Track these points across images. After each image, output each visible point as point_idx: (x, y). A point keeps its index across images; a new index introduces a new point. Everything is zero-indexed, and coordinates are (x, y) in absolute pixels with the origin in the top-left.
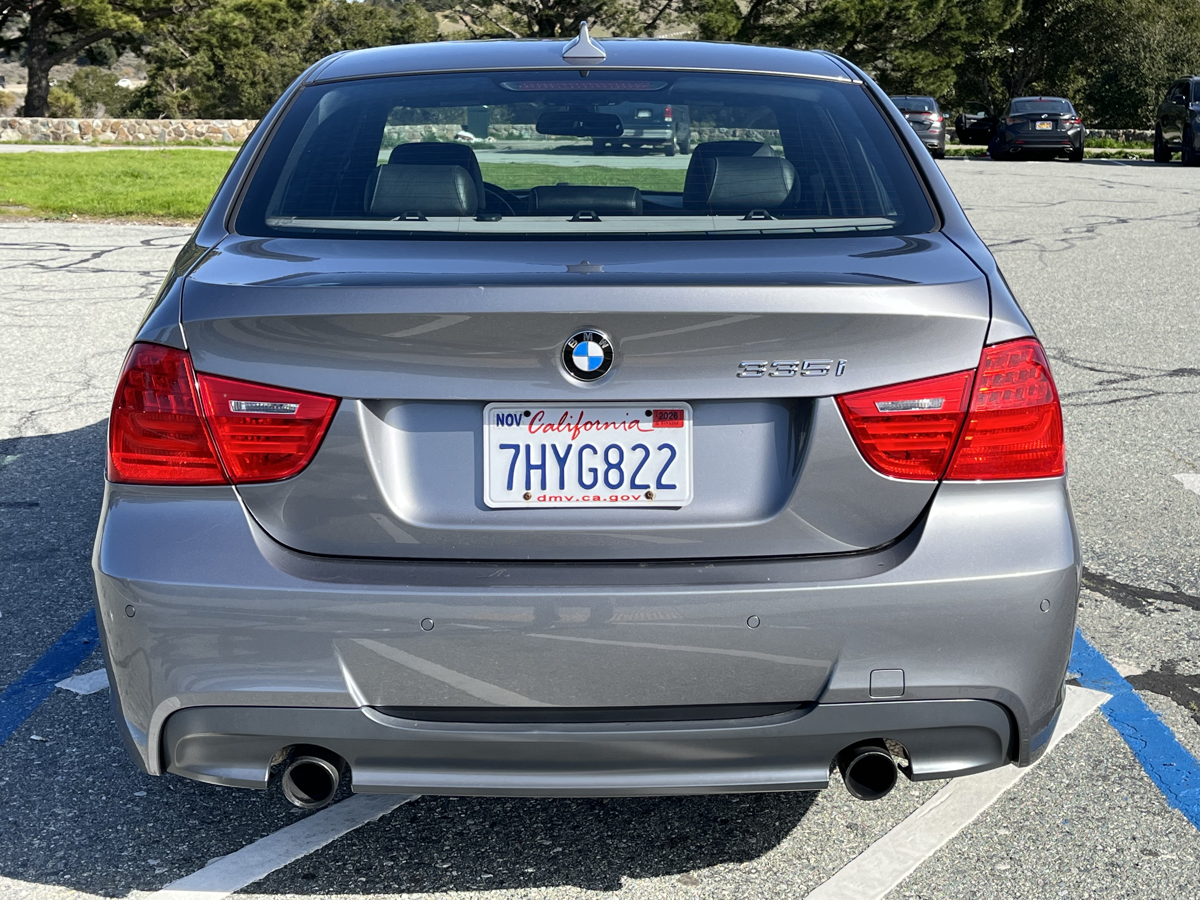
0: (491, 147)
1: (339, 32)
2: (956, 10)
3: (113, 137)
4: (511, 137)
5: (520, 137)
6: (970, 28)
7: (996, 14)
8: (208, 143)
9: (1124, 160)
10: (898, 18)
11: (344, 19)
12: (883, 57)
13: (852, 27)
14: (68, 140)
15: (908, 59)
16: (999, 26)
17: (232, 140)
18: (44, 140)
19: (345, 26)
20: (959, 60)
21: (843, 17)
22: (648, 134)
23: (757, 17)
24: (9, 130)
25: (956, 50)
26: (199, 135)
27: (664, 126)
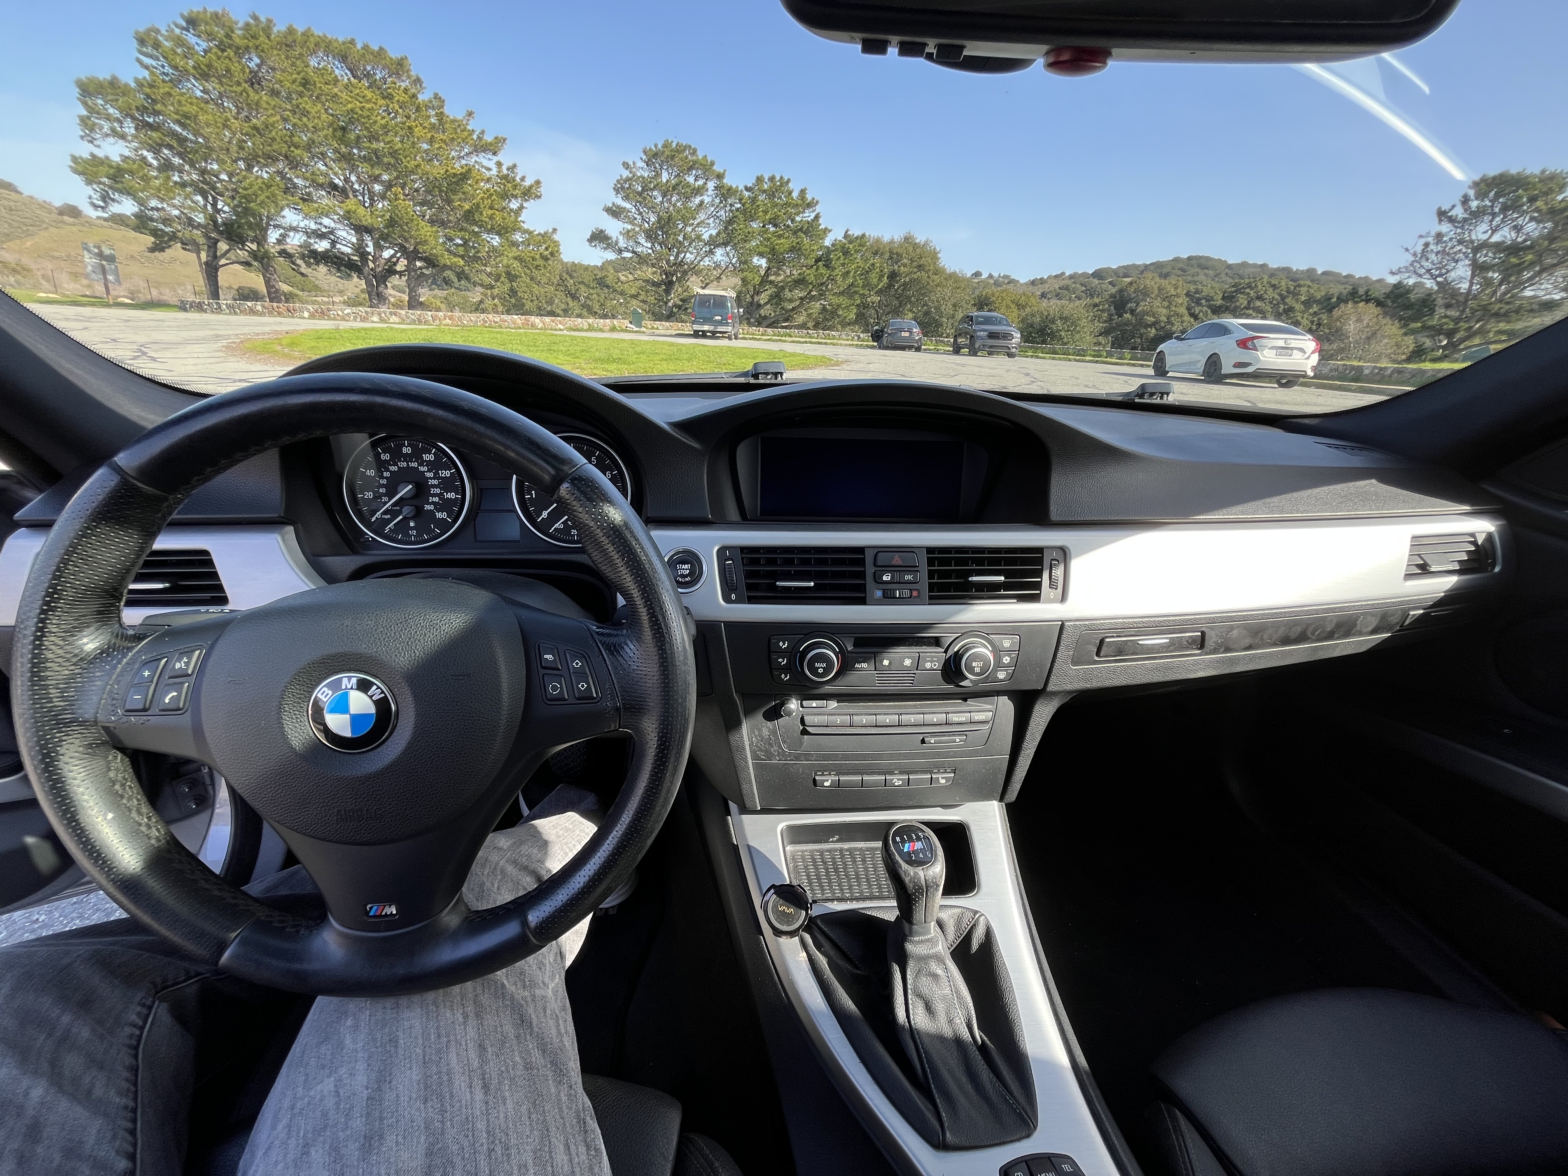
0: (644, 332)
1: (572, 277)
2: (858, 278)
3: (450, 322)
4: (653, 328)
5: (657, 329)
6: (864, 287)
7: (875, 280)
8: (500, 327)
9: (937, 352)
10: (832, 280)
11: (574, 271)
12: (825, 299)
13: (811, 283)
14: (426, 322)
15: (836, 300)
16: (876, 286)
17: (513, 326)
18: (413, 322)
19: (575, 275)
20: (858, 302)
21: (808, 278)
22: (720, 329)
23: (768, 277)
24: (394, 317)
25: (857, 297)
26: (495, 322)
27: (727, 324)
